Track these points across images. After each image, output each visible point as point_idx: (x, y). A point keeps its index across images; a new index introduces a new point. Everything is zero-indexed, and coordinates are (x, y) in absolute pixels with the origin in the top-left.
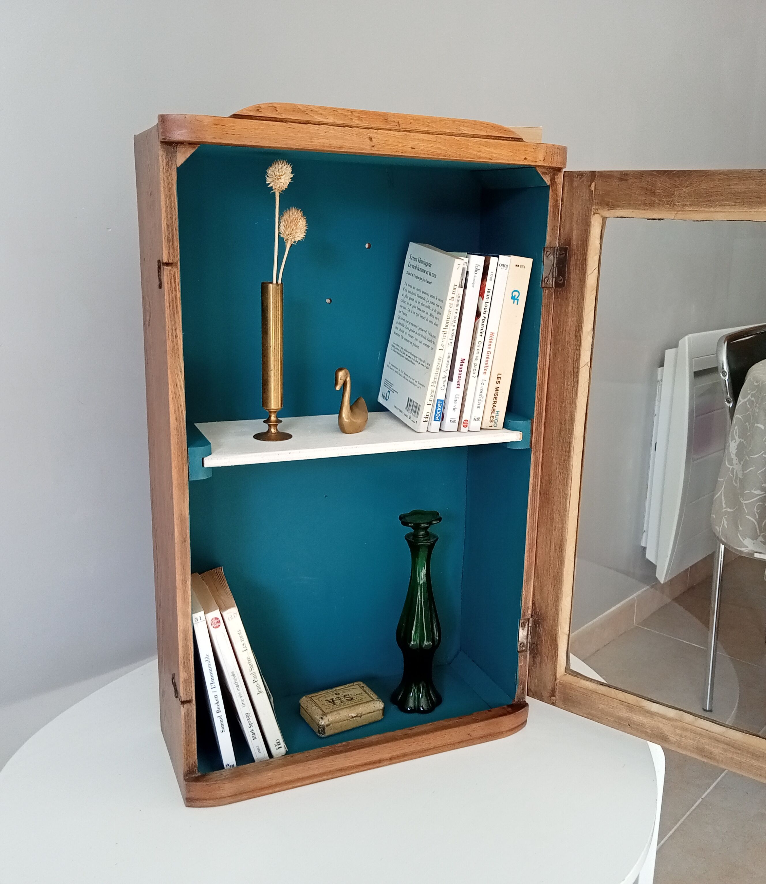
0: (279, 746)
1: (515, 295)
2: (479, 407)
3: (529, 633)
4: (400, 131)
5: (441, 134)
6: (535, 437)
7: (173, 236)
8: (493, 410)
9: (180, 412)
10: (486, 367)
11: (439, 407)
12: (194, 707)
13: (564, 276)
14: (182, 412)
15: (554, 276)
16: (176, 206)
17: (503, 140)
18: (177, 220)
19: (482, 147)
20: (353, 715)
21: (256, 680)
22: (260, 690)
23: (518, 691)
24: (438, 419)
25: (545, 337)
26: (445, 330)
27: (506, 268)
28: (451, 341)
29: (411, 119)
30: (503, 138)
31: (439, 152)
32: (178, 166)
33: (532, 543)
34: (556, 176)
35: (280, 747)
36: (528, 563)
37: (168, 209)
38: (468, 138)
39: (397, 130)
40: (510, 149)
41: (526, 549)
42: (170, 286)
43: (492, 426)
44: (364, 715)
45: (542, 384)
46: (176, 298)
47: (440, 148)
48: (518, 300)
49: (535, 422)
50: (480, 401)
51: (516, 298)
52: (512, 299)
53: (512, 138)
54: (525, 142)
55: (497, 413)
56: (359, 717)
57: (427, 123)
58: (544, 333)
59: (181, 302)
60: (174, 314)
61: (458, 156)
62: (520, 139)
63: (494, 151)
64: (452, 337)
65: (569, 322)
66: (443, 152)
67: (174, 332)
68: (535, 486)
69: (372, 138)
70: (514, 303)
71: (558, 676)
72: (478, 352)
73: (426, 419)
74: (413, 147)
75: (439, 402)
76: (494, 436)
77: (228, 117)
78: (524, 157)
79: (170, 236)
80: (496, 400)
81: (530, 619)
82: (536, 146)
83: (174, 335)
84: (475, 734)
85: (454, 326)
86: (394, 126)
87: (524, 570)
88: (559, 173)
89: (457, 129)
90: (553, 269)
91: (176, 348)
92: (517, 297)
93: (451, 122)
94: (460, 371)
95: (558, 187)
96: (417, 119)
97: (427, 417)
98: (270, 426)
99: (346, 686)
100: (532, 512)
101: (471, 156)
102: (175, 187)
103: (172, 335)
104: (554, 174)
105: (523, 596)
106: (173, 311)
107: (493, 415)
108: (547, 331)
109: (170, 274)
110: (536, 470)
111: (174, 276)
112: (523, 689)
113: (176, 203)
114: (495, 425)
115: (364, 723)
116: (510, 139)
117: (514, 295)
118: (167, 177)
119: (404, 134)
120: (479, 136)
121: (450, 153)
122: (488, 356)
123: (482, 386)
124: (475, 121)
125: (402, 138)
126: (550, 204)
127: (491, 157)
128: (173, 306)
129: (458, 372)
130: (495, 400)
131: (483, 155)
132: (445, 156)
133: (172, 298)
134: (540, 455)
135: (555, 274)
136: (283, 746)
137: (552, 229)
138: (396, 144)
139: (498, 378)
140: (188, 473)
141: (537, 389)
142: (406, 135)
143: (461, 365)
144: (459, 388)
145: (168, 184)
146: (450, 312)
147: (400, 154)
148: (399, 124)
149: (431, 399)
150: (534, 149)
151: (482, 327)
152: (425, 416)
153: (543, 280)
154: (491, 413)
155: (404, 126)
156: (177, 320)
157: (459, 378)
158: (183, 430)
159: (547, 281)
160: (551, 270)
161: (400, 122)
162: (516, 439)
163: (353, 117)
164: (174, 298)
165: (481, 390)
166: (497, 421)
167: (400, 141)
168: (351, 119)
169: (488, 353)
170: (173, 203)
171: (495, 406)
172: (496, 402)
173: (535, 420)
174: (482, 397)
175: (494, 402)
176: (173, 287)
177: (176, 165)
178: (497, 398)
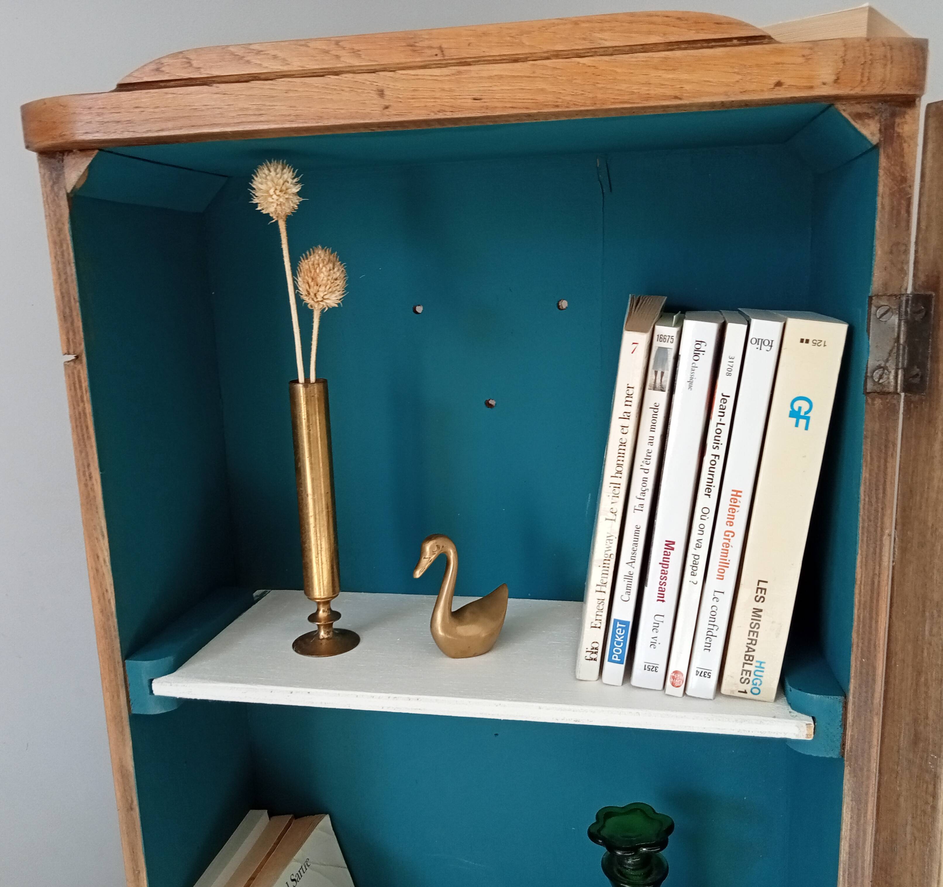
1: (801, 408)
2: (708, 648)
4: (446, 65)
5: (548, 58)
6: (852, 736)
7: (71, 310)
8: (749, 659)
9: (107, 601)
10: (724, 565)
11: (620, 636)
13: (922, 366)
14: (109, 601)
15: (900, 365)
16: (72, 260)
17: (712, 47)
18: (76, 283)
19: (653, 73)
24: (617, 659)
25: (877, 511)
26: (615, 480)
28: (641, 502)
29: (470, 36)
30: (713, 44)
31: (541, 98)
32: (69, 191)
37: (61, 266)
38: (613, 57)
39: (439, 66)
40: (733, 67)
42: (74, 394)
43: (745, 692)
46: (85, 414)
47: (542, 90)
48: (808, 419)
49: (854, 703)
50: (710, 636)
51: (803, 414)
52: (791, 416)
53: (739, 39)
54: (778, 43)
55: (758, 664)
57: (509, 38)
58: (874, 500)
59: (92, 418)
60: (84, 439)
61: (588, 102)
62: (765, 37)
63: (685, 76)
64: (643, 493)
65: (936, 481)
66: (550, 98)
67: (86, 469)
69: (383, 91)
70: (797, 426)
72: (702, 530)
73: (594, 656)
74: (477, 95)
75: (618, 625)
76: (736, 721)
77: (111, 91)
78: (774, 80)
79: (67, 310)
80: (755, 638)
82: (811, 49)
83: (87, 474)
85: (646, 471)
88: (911, 110)
89: (584, 39)
90: (898, 346)
92: (807, 413)
94: (665, 564)
95: (905, 145)
96: (484, 34)
97: (594, 651)
101: (626, 98)
102: (67, 227)
103: (84, 475)
104: (893, 115)
106: (83, 435)
107: (747, 667)
108: (881, 496)
109: (73, 373)
111: (79, 377)
113: (72, 254)
114: (755, 690)
116: (735, 42)
117: (797, 408)
118: (54, 211)
119: (454, 72)
120: (645, 48)
121: (569, 98)
122: (729, 541)
123: (715, 604)
124: (632, 15)
125: (449, 81)
126: (881, 189)
127: (678, 94)
128: (81, 426)
129: (660, 568)
130: (751, 637)
131: (654, 91)
132: (557, 106)
133: (80, 413)
135: (904, 361)
137: (891, 252)
138: (438, 95)
139: (759, 590)
140: (128, 701)
141: (855, 628)
142: (459, 72)
143: (666, 556)
144: (663, 601)
145: (57, 223)
146: (623, 444)
147: (449, 115)
148: (442, 51)
149: (598, 618)
150: (803, 56)
151: (711, 477)
152: (589, 650)
153: (869, 374)
154: (744, 663)
155: (453, 53)
156: (88, 449)
157: (663, 581)
158: (113, 629)
159: (881, 377)
160: (891, 351)
161: (444, 46)
162: (797, 735)
163: (341, 53)
164: (82, 414)
165: (713, 613)
166: (758, 682)
167: (446, 86)
168: (338, 57)
169: (727, 533)
170: (66, 254)
171: (754, 651)
172: (756, 641)
173: (854, 697)
174: (715, 628)
175: (750, 641)
176: (79, 396)
177: (66, 191)
178: (757, 633)
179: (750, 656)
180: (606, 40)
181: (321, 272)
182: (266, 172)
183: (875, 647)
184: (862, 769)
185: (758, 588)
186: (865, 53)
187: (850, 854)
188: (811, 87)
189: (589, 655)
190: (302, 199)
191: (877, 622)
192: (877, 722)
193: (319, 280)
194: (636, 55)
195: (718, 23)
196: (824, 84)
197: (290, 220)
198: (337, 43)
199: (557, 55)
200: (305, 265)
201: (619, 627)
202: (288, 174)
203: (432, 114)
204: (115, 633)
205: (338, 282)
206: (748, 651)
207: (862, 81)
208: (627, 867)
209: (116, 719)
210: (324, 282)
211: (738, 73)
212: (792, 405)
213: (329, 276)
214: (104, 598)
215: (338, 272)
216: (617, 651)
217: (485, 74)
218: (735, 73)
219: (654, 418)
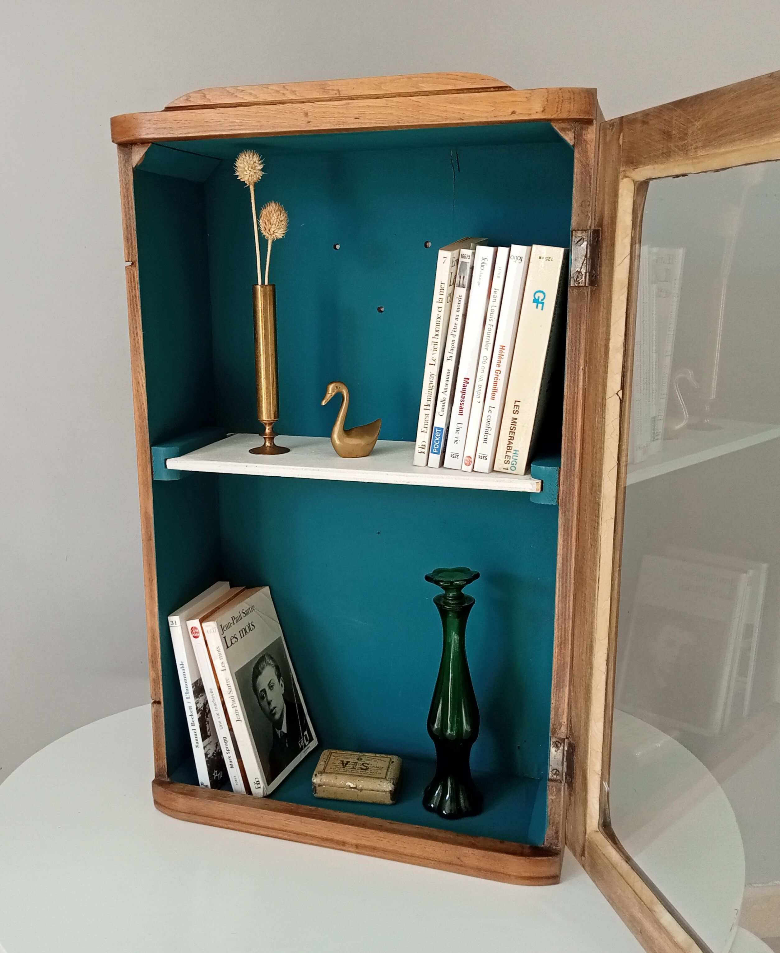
0: (259, 786)
1: (539, 297)
2: (485, 442)
3: (565, 760)
4: (341, 100)
5: (395, 97)
6: (563, 491)
7: (131, 236)
8: (509, 448)
10: (495, 390)
11: (438, 437)
12: (163, 710)
13: (596, 270)
14: (144, 410)
15: (587, 270)
16: (134, 206)
17: (480, 92)
18: (135, 220)
19: (449, 106)
20: (352, 785)
21: (235, 705)
22: (239, 718)
23: (549, 832)
24: (436, 451)
25: (575, 354)
26: (435, 340)
27: (520, 261)
28: (451, 355)
29: (354, 84)
30: (480, 90)
31: (390, 118)
32: (134, 167)
33: (565, 635)
34: (584, 132)
35: (259, 788)
36: (559, 662)
37: (127, 210)
38: (429, 97)
39: (337, 100)
40: (490, 103)
41: (554, 642)
42: (130, 285)
43: (508, 469)
44: (365, 790)
45: (573, 419)
46: (136, 297)
47: (391, 113)
48: (543, 303)
49: (564, 470)
50: (487, 434)
51: (540, 301)
52: (534, 302)
53: (494, 87)
54: (515, 90)
55: (515, 452)
56: (358, 789)
57: (374, 86)
59: (140, 300)
60: (134, 312)
61: (415, 120)
62: (506, 87)
63: (465, 108)
64: (452, 350)
65: (600, 334)
66: (395, 118)
67: (135, 330)
68: (567, 559)
69: (307, 113)
70: (537, 308)
71: (588, 831)
72: (483, 370)
73: (423, 450)
74: (357, 116)
75: (437, 430)
76: (497, 481)
77: (162, 111)
78: (511, 110)
79: (129, 236)
81: (566, 740)
82: (530, 93)
83: (135, 332)
84: (466, 861)
85: (454, 336)
86: (333, 95)
87: (553, 670)
88: (590, 127)
89: (413, 87)
90: (587, 260)
91: (137, 345)
92: (542, 300)
93: (406, 80)
94: (463, 392)
95: (588, 146)
96: (361, 83)
97: (424, 447)
98: (265, 438)
99: (378, 755)
100: (562, 592)
102: (132, 188)
103: (133, 333)
104: (581, 129)
105: (552, 706)
106: (134, 310)
107: (508, 454)
108: (578, 347)
109: (130, 272)
110: (568, 536)
111: (134, 275)
112: (557, 832)
113: (134, 203)
114: (513, 468)
115: (368, 801)
116: (492, 89)
117: (537, 298)
118: (125, 178)
119: (345, 103)
120: (445, 92)
121: (405, 118)
122: (497, 376)
123: (489, 414)
124: (439, 74)
125: (342, 108)
126: (575, 170)
127: (461, 117)
128: (134, 304)
129: (461, 394)
130: (511, 435)
131: (449, 115)
132: (399, 123)
133: (133, 296)
134: (572, 516)
135: (588, 268)
136: (262, 787)
137: (581, 206)
138: (336, 116)
139: (516, 407)
140: (152, 472)
141: (564, 425)
142: (348, 104)
143: (465, 386)
144: (462, 415)
145: (126, 185)
146: (439, 318)
147: (342, 127)
148: (339, 92)
149: (426, 426)
150: (526, 97)
151: (488, 338)
152: (420, 446)
153: (572, 276)
154: (507, 451)
155: (344, 93)
156: (137, 318)
157: (462, 403)
158: (145, 428)
159: (578, 277)
160: (583, 262)
161: (340, 89)
162: (531, 490)
163: (285, 92)
164: (134, 297)
165: (489, 420)
166: (515, 463)
167: (341, 111)
168: (284, 94)
169: (497, 372)
170: (130, 203)
171: (512, 444)
172: (513, 437)
173: (564, 467)
174: (490, 429)
175: (510, 438)
176: (133, 286)
177: (132, 166)
178: (514, 432)
179: (510, 447)
180: (425, 87)
181: (273, 215)
182: (244, 157)
183: (575, 436)
184: (569, 512)
185: (515, 406)
186: (559, 96)
187: (563, 564)
188: (530, 114)
189: (420, 450)
190: (264, 173)
191: (576, 422)
192: (577, 481)
193: (272, 221)
194: (440, 95)
195: (483, 79)
196: (537, 113)
197: (256, 185)
198: (284, 87)
199: (399, 95)
200: (264, 212)
201: (438, 432)
202: (256, 158)
203: (333, 126)
204: (146, 429)
205: (283, 223)
206: (509, 444)
207: (557, 111)
208: (448, 598)
209: (143, 483)
210: (274, 222)
211: (493, 107)
212: (534, 297)
213: (278, 218)
214: (141, 409)
215: (283, 217)
216: (436, 446)
217: (361, 105)
218: (491, 106)
219: (459, 304)
